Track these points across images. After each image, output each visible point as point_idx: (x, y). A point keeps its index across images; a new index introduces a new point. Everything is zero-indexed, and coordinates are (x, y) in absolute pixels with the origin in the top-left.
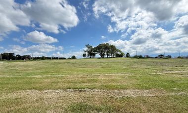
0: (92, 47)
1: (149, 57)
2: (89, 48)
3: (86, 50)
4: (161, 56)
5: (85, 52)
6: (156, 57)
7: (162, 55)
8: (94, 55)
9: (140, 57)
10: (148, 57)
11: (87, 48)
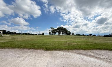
0: (54, 29)
1: (84, 35)
3: (50, 30)
4: (90, 35)
5: (50, 31)
8: (55, 33)
9: (80, 35)
11: (51, 29)
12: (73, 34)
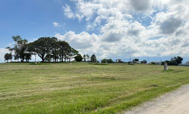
0: (26, 41)
2: (20, 42)
3: (13, 47)
4: (135, 61)
5: (11, 50)
6: (129, 63)
7: (137, 60)
8: (28, 56)
10: (120, 62)
11: (15, 43)
12: (93, 59)
